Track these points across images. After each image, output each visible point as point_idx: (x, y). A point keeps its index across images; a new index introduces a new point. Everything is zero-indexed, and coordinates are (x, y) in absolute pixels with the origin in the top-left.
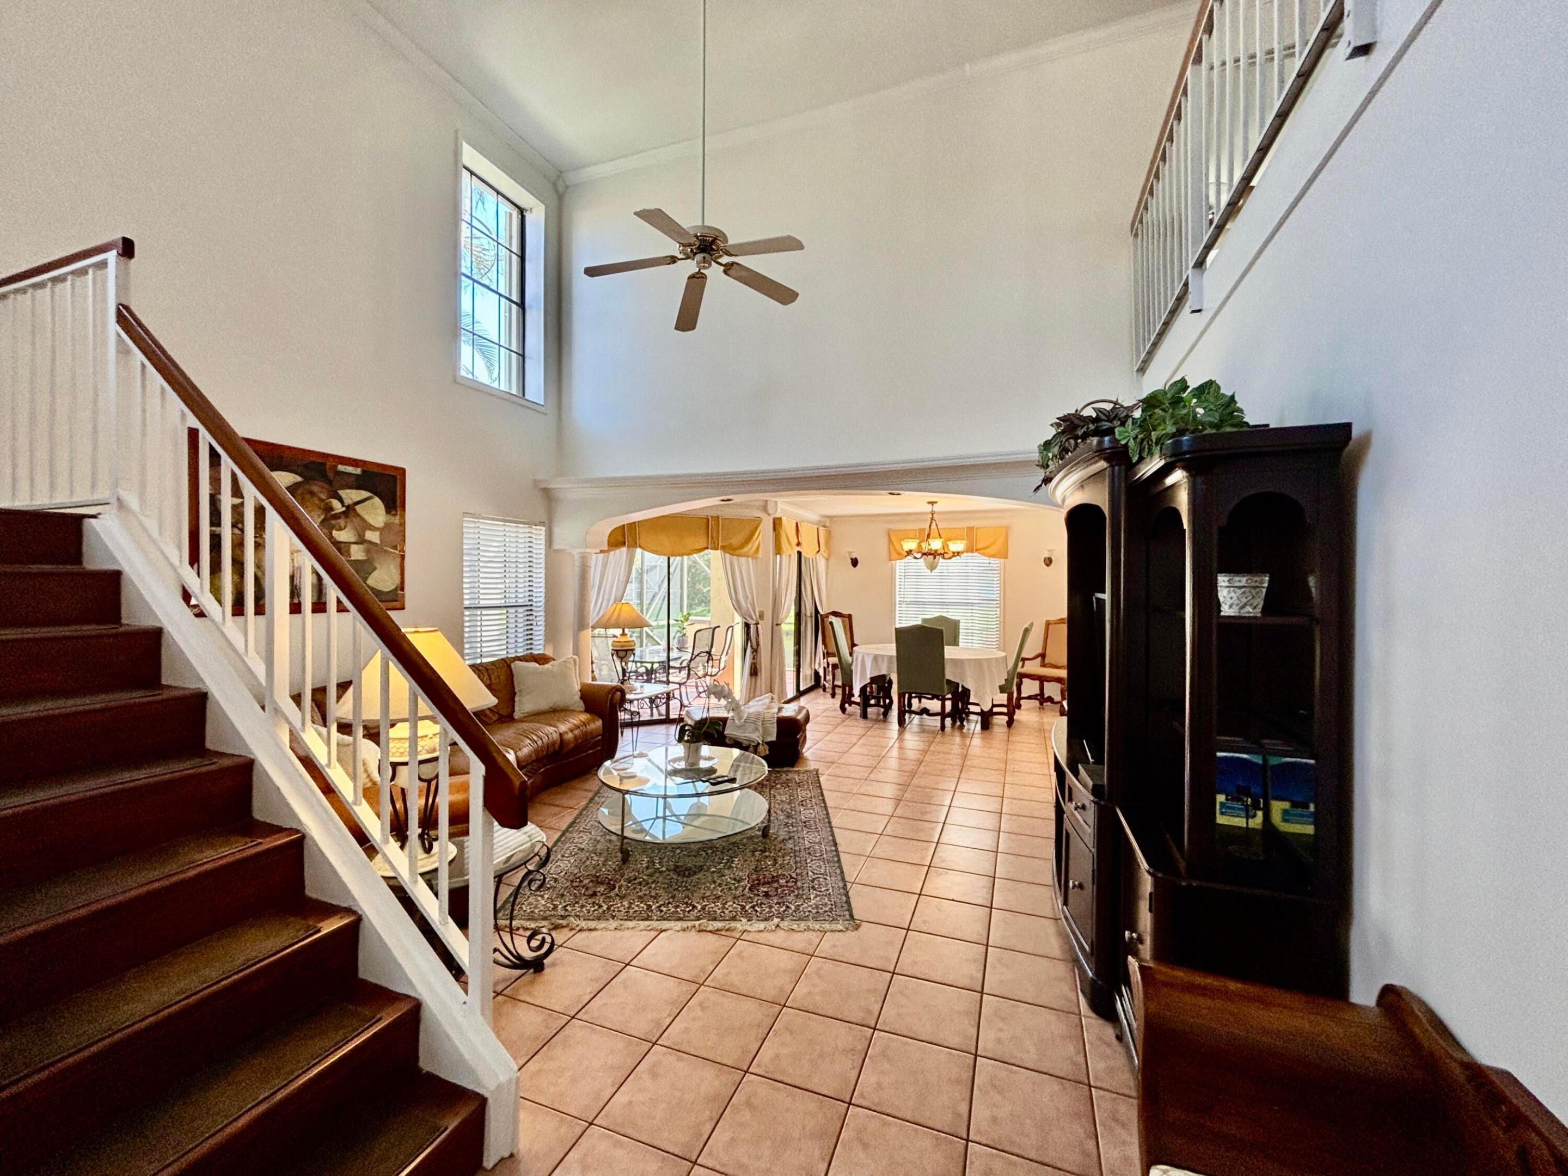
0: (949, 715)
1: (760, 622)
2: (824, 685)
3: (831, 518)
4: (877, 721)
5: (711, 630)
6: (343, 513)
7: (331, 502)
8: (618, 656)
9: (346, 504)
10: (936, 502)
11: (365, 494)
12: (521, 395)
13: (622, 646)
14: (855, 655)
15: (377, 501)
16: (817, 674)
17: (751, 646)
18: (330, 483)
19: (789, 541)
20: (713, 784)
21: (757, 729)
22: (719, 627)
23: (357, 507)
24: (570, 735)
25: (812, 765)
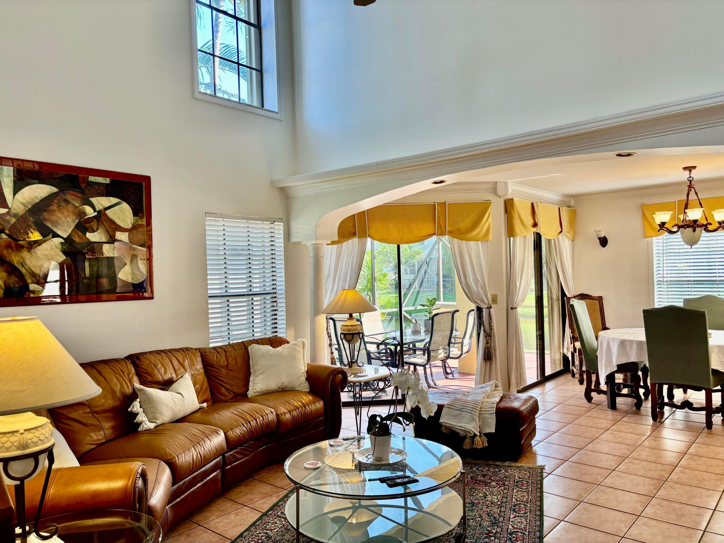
0: (717, 410)
1: (493, 306)
2: (573, 371)
3: (576, 197)
4: (626, 413)
5: (450, 315)
6: (94, 217)
7: (84, 209)
8: (346, 340)
9: (97, 209)
10: (694, 167)
11: (114, 200)
12: (260, 107)
13: (349, 330)
14: (600, 340)
15: (125, 206)
16: (565, 358)
17: (484, 331)
18: (83, 193)
19: (522, 221)
20: (390, 486)
21: (473, 420)
22: (458, 311)
23: (108, 212)
24: (288, 416)
25: (540, 461)
